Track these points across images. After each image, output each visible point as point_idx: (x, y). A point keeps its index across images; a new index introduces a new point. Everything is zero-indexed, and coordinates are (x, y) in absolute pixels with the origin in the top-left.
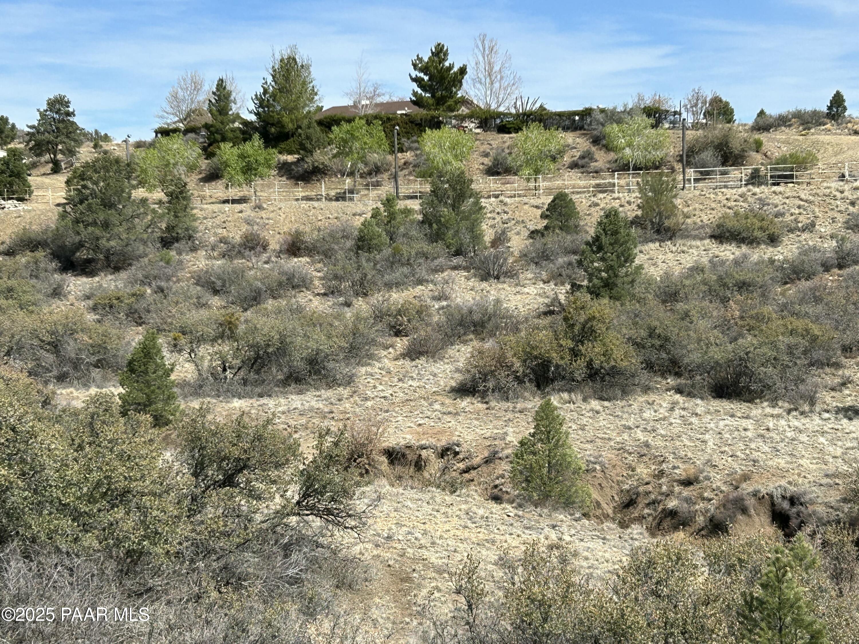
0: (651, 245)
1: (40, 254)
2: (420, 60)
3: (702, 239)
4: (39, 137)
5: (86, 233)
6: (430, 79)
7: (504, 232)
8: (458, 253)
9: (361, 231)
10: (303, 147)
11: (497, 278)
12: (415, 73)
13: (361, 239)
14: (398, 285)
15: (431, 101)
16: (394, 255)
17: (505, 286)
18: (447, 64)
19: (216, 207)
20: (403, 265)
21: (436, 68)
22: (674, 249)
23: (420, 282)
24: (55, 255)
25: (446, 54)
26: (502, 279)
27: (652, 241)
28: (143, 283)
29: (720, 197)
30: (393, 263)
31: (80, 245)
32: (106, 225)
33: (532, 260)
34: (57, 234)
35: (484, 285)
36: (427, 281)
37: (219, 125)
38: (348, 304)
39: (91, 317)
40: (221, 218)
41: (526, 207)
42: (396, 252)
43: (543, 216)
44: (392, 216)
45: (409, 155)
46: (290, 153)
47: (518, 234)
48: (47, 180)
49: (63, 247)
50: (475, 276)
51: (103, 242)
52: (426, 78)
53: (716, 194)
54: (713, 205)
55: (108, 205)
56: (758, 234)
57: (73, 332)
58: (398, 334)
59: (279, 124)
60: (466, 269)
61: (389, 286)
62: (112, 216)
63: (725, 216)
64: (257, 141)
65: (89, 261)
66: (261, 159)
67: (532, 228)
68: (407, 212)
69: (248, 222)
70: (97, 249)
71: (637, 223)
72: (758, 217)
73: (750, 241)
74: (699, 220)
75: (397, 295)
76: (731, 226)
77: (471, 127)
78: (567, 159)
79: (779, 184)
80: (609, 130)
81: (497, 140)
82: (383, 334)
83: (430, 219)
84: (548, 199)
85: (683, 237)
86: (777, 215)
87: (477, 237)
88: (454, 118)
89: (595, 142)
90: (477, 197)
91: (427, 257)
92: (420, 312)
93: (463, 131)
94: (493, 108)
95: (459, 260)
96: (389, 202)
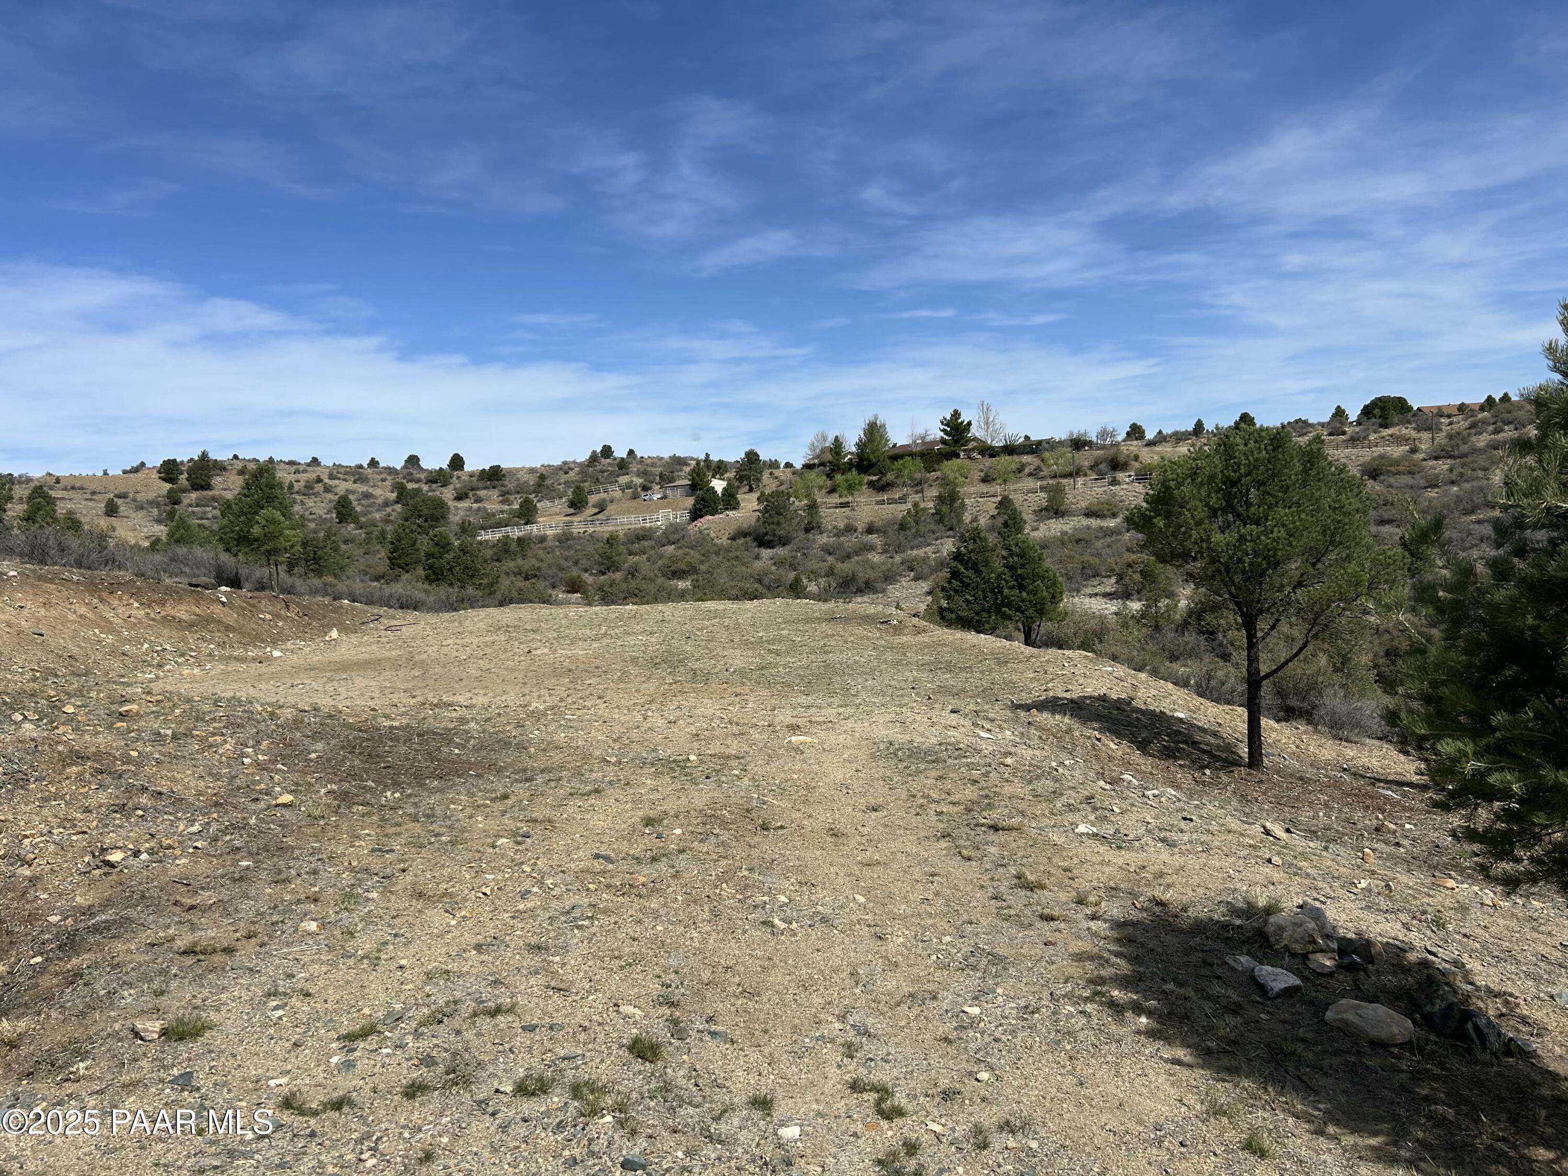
0: (1051, 521)
1: (748, 539)
2: (945, 419)
3: (1077, 516)
4: (741, 473)
5: (769, 528)
6: (951, 429)
7: (976, 517)
8: (951, 529)
9: (902, 520)
10: (881, 472)
12: (942, 427)
13: (901, 525)
14: (918, 547)
15: (951, 442)
16: (917, 532)
18: (960, 420)
19: (832, 510)
20: (920, 537)
21: (954, 423)
23: (929, 545)
24: (755, 539)
25: (960, 415)
27: (1052, 518)
28: (796, 551)
29: (1093, 493)
30: (915, 536)
31: (767, 534)
32: (778, 524)
34: (756, 529)
36: (932, 544)
37: (836, 462)
38: (892, 557)
39: (774, 568)
40: (835, 516)
41: (990, 503)
42: (917, 530)
43: (997, 508)
44: (917, 512)
45: (938, 474)
46: (875, 475)
47: (984, 517)
48: (746, 496)
49: (758, 535)
51: (777, 532)
52: (948, 429)
53: (1092, 491)
54: (1088, 497)
55: (779, 514)
56: (1105, 512)
57: (767, 574)
58: (912, 571)
59: (868, 459)
61: (912, 548)
62: (781, 518)
63: (1091, 504)
64: (854, 472)
65: (771, 541)
66: (857, 482)
67: (991, 514)
68: (924, 509)
69: (847, 518)
70: (774, 535)
71: (1046, 509)
72: (1109, 503)
73: (1102, 516)
74: (1079, 506)
75: (915, 552)
76: (1095, 508)
77: (975, 454)
78: (1027, 471)
79: (1128, 484)
80: (1047, 455)
81: (988, 462)
82: (904, 570)
83: (938, 512)
84: (999, 498)
85: (1069, 516)
86: (1121, 502)
87: (960, 521)
88: (965, 451)
89: (1042, 460)
90: (963, 499)
91: (933, 532)
92: (925, 560)
93: (970, 458)
94: (989, 442)
95: (951, 533)
96: (916, 505)
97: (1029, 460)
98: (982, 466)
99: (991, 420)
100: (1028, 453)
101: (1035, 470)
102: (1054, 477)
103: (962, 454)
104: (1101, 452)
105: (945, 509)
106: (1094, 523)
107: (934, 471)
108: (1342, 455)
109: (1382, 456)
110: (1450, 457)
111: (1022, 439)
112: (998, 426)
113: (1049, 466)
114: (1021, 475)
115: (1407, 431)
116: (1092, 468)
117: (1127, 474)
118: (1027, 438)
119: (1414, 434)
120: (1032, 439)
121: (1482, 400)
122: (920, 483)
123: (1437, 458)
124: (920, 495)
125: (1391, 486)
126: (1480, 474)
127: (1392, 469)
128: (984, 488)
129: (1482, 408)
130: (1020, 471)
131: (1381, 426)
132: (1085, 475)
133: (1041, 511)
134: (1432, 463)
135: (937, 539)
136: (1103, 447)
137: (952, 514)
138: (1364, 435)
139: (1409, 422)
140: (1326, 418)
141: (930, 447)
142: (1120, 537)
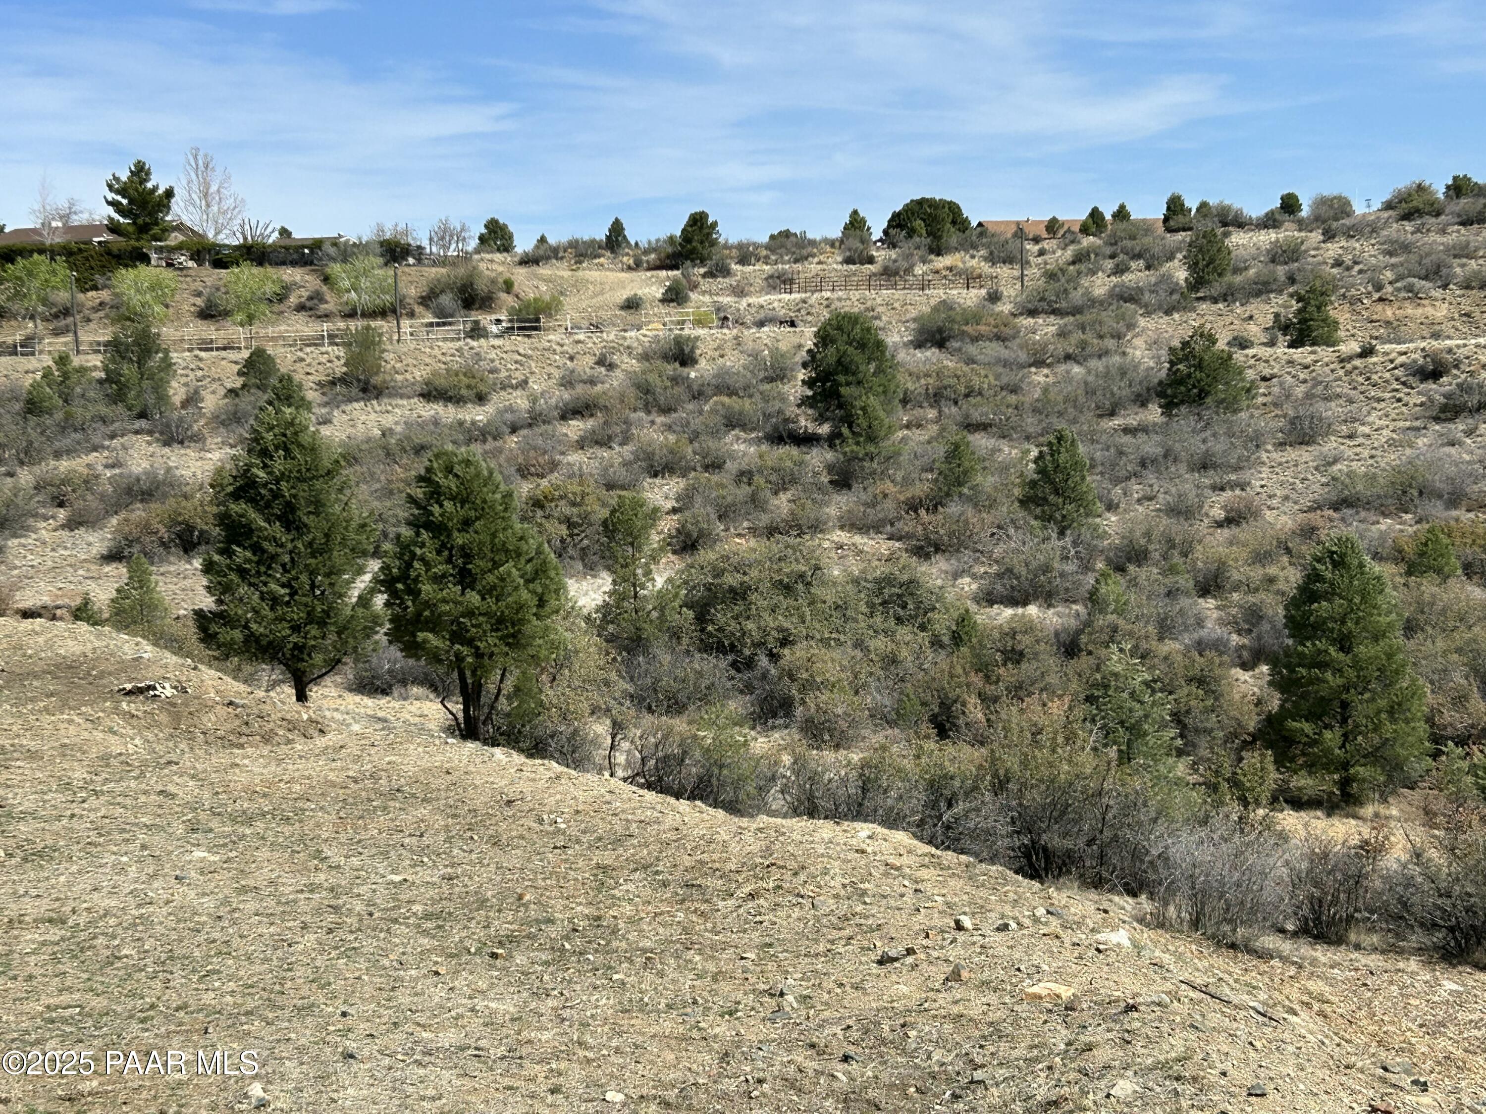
0: (356, 405)
2: (117, 179)
3: (409, 398)
6: (130, 203)
7: (196, 392)
8: (142, 415)
9: (30, 393)
11: (181, 442)
12: (111, 196)
13: (30, 401)
14: (69, 452)
15: (131, 229)
16: (66, 419)
17: (188, 451)
18: (149, 185)
20: (76, 430)
21: (136, 190)
22: (378, 409)
23: (95, 449)
25: (148, 173)
26: (186, 443)
27: (357, 400)
29: (436, 352)
30: (64, 428)
33: (223, 423)
35: (167, 450)
36: (103, 447)
38: (11, 475)
41: (223, 363)
42: (68, 416)
43: (240, 374)
44: (66, 376)
45: (104, 295)
47: (214, 392)
50: (158, 440)
52: (125, 202)
53: (432, 348)
54: (428, 360)
56: (464, 392)
58: (61, 505)
60: (150, 433)
61: (57, 455)
63: (435, 373)
67: (229, 386)
68: (82, 370)
71: (343, 380)
72: (469, 373)
73: (457, 400)
74: (408, 376)
75: (65, 465)
76: (442, 383)
77: (181, 258)
78: (293, 300)
79: (497, 336)
80: (335, 269)
81: (212, 276)
82: (43, 504)
83: (112, 378)
84: (246, 354)
85: (390, 396)
86: (491, 372)
87: (162, 398)
88: (159, 250)
89: (326, 279)
90: (166, 352)
91: (104, 420)
92: (89, 482)
93: (170, 265)
94: (211, 235)
95: (143, 424)
96: (62, 360)
97: (298, 278)
98: (198, 285)
99: (214, 188)
100: (294, 263)
101: (310, 298)
102: (351, 315)
103: (154, 256)
104: (443, 271)
105: (128, 370)
106: (448, 413)
107: (95, 288)
108: (879, 300)
109: (945, 305)
110: (1054, 312)
111: (276, 235)
112: (229, 203)
113: (339, 292)
114: (282, 307)
115: (976, 262)
116: (425, 300)
117: (494, 317)
118: (284, 232)
119: (986, 268)
120: (296, 235)
121: (1083, 215)
122: (66, 312)
123: (1032, 313)
124: (69, 338)
125: (970, 361)
126: (1110, 343)
127: (969, 329)
128: (209, 331)
129: (1085, 230)
130: (281, 298)
131: (931, 251)
132: (412, 315)
133: (333, 383)
134: (1028, 322)
135: (112, 437)
136: (443, 261)
137: (146, 384)
138: (906, 265)
139: (974, 247)
140: (836, 233)
141: (85, 238)
142: (499, 443)
